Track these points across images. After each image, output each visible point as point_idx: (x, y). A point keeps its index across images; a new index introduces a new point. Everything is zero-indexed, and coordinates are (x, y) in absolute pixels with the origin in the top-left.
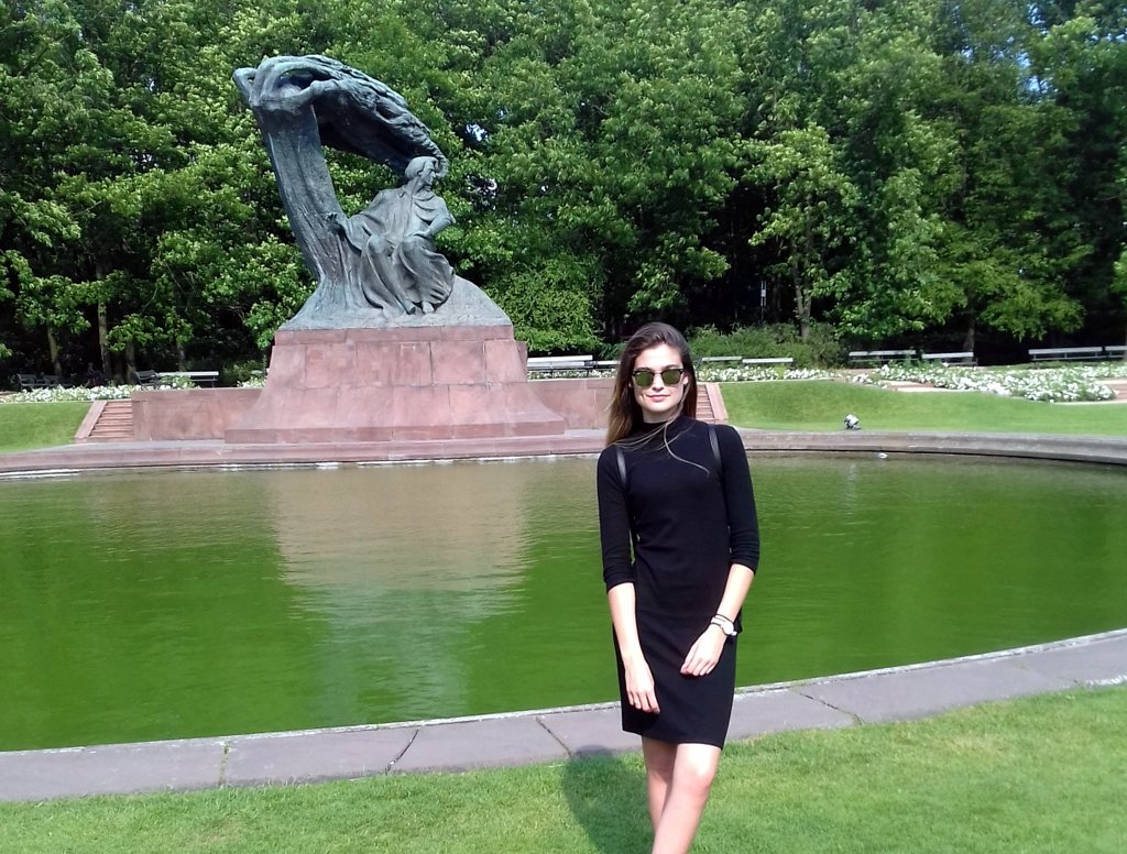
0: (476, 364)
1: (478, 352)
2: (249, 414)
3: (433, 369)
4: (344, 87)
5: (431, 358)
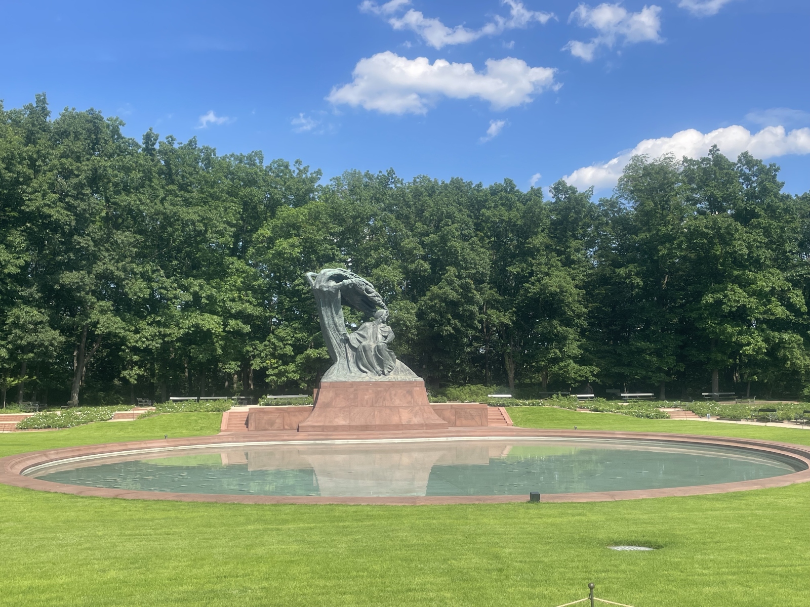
0: (409, 398)
1: (410, 393)
2: (310, 419)
3: (391, 399)
4: (354, 282)
5: (390, 395)
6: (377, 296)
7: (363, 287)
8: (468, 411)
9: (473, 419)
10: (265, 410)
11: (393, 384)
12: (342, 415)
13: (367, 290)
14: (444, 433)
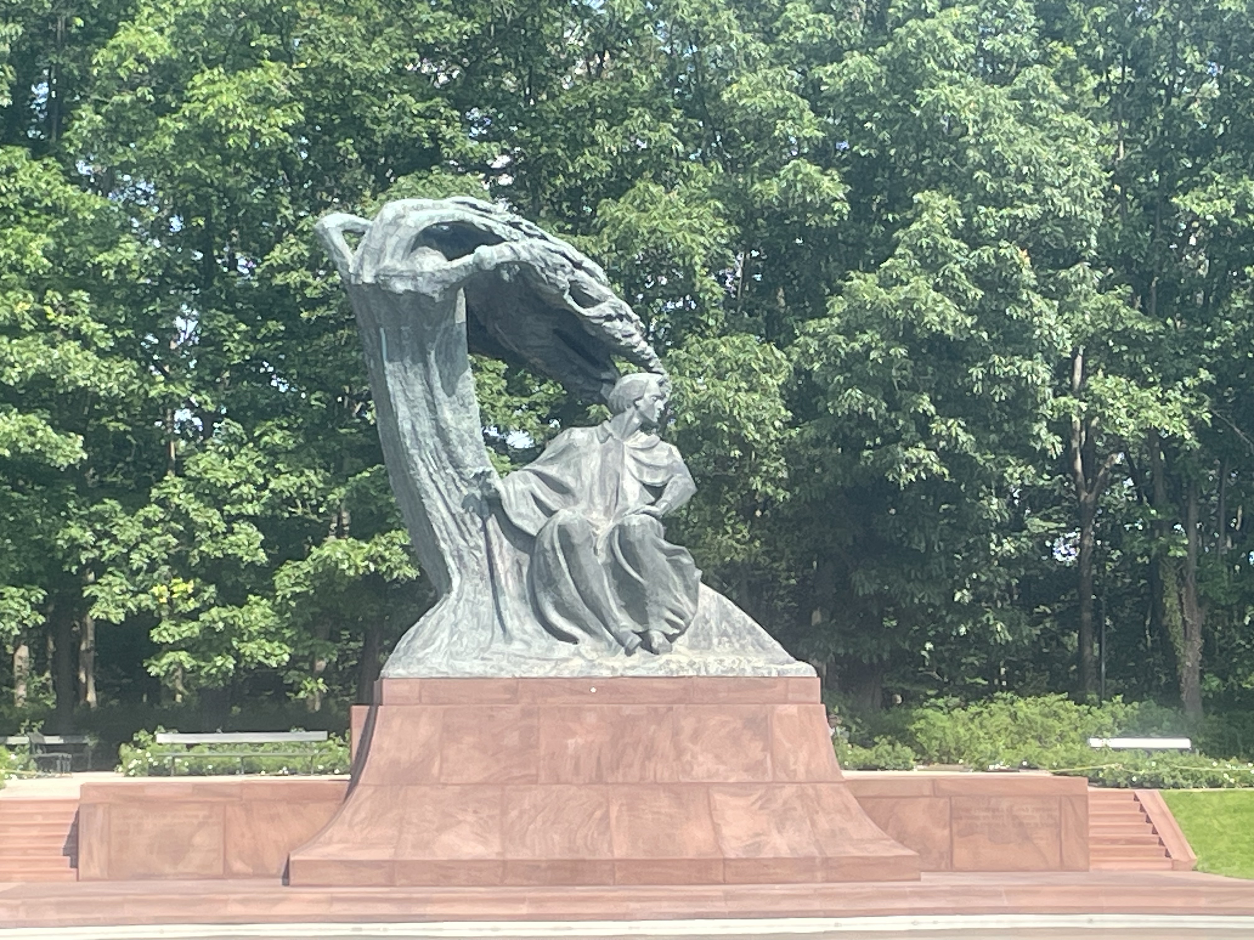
0: (755, 747)
1: (759, 727)
2: (336, 831)
3: (680, 753)
4: (525, 255)
5: (676, 733)
6: (621, 317)
7: (563, 279)
8: (1005, 804)
9: (1027, 838)
10: (149, 792)
11: (685, 689)
12: (471, 818)
13: (576, 290)
14: (903, 896)
